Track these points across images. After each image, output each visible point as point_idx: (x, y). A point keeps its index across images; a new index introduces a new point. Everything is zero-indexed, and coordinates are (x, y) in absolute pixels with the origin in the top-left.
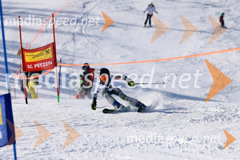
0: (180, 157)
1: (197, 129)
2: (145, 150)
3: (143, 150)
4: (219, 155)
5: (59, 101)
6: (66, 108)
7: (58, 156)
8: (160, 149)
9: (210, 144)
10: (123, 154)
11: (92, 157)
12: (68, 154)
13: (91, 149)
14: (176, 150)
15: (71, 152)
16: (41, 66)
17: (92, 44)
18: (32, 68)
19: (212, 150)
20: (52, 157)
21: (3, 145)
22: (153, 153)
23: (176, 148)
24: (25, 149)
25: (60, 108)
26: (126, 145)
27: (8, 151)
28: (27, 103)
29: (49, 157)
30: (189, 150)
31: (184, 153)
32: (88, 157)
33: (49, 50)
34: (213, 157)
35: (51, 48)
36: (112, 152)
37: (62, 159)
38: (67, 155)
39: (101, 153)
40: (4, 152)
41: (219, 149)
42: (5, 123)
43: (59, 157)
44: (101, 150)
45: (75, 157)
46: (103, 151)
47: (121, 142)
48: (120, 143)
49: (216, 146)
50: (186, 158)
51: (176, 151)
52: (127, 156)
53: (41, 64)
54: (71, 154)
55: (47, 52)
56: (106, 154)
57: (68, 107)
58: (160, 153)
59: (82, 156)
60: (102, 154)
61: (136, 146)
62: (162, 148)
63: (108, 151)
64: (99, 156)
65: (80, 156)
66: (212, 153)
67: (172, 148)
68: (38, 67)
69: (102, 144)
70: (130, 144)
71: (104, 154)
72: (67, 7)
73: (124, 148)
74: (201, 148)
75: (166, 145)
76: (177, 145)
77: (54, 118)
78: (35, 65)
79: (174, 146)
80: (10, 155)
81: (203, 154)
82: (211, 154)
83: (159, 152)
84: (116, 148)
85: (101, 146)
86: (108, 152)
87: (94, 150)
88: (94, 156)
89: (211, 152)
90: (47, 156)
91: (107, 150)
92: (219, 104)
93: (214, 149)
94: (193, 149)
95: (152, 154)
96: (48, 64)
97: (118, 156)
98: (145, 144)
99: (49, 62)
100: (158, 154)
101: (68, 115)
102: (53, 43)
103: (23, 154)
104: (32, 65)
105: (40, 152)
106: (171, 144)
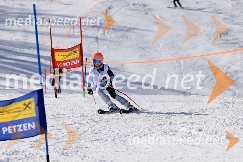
0: (192, 146)
5: (84, 96)
7: (84, 144)
9: (219, 135)
11: (114, 146)
12: (93, 143)
13: (113, 139)
15: (96, 141)
16: (70, 65)
17: (113, 45)
18: (61, 66)
20: (78, 145)
21: (36, 134)
25: (86, 102)
26: (144, 135)
28: (56, 97)
29: (76, 146)
32: (110, 145)
33: (76, 51)
34: (222, 146)
35: (79, 49)
37: (87, 147)
38: (92, 144)
41: (227, 139)
42: (38, 114)
43: (85, 146)
44: (122, 140)
45: (99, 146)
46: (124, 140)
47: (140, 133)
48: (138, 133)
49: (224, 136)
50: (197, 147)
53: (69, 63)
54: (96, 143)
55: (75, 52)
56: (126, 143)
59: (105, 145)
60: (123, 143)
64: (121, 145)
68: (67, 65)
69: (123, 134)
70: (148, 134)
72: (92, 12)
75: (180, 136)
76: (190, 135)
77: (81, 111)
78: (64, 64)
79: (187, 136)
85: (122, 136)
87: (116, 139)
88: (116, 145)
90: (74, 144)
91: (127, 139)
96: (76, 63)
98: (161, 134)
99: (76, 61)
101: (92, 108)
102: (80, 44)
103: (53, 143)
104: (61, 64)
106: (184, 135)
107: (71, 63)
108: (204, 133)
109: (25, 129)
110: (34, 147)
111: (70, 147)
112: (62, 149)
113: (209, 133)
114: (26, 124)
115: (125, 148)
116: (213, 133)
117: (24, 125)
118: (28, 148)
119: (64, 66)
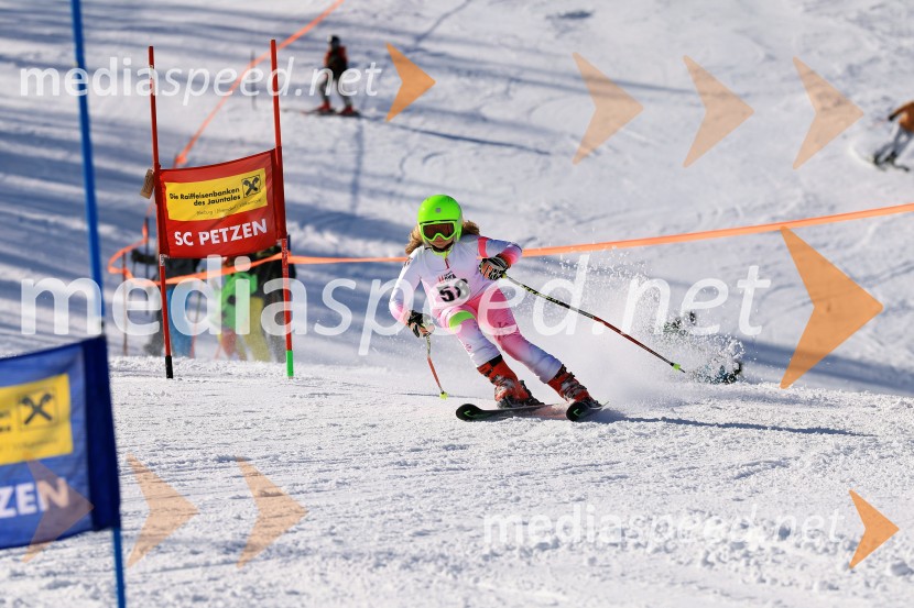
0: (747, 601)
1: (816, 497)
2: (616, 568)
3: (607, 569)
4: (898, 600)
5: (291, 373)
6: (317, 398)
7: (282, 580)
8: (670, 567)
10: (529, 582)
11: (412, 590)
12: (322, 574)
13: (408, 559)
14: (732, 572)
16: (225, 240)
18: (191, 244)
19: (872, 577)
20: (258, 581)
22: (643, 581)
23: (734, 565)
24: (159, 548)
25: (297, 398)
26: (543, 548)
27: (92, 556)
28: (170, 374)
29: (250, 584)
30: (782, 574)
31: (762, 585)
32: (396, 586)
33: (256, 180)
35: (266, 171)
36: (489, 570)
37: (296, 593)
38: (317, 578)
39: (447, 573)
40: (79, 556)
41: (899, 575)
42: (82, 446)
43: (285, 586)
44: (446, 564)
45: (348, 588)
46: (454, 568)
49: (886, 561)
50: (770, 604)
51: (730, 577)
52: (544, 588)
53: (224, 231)
56: (466, 579)
57: (327, 394)
58: (672, 584)
59: (372, 585)
60: (450, 577)
61: (582, 553)
62: (681, 563)
63: (474, 567)
64: (440, 585)
65: (366, 582)
66: (871, 591)
67: (718, 565)
68: (214, 242)
71: (459, 580)
73: (532, 560)
74: (830, 571)
75: (696, 554)
76: (738, 554)
77: (272, 435)
78: (201, 234)
79: (726, 556)
80: (101, 569)
81: (836, 592)
82: (866, 591)
83: (669, 580)
84: (501, 558)
86: (471, 572)
87: (421, 562)
88: (420, 585)
89: (867, 584)
90: (238, 578)
91: (467, 564)
92: (902, 403)
93: (878, 576)
94: (796, 573)
95: (641, 584)
96: (252, 232)
97: (510, 588)
99: (255, 224)
100: (662, 585)
101: (324, 424)
102: (272, 152)
104: (189, 234)
105: (213, 561)
106: (713, 550)
107: (230, 234)
108: (798, 546)
109: (25, 508)
110: (65, 584)
111: (222, 591)
112: (187, 596)
113: (823, 545)
114: (29, 487)
115: (459, 599)
116: (840, 547)
117: (22, 489)
118: (42, 589)
119: (202, 243)
